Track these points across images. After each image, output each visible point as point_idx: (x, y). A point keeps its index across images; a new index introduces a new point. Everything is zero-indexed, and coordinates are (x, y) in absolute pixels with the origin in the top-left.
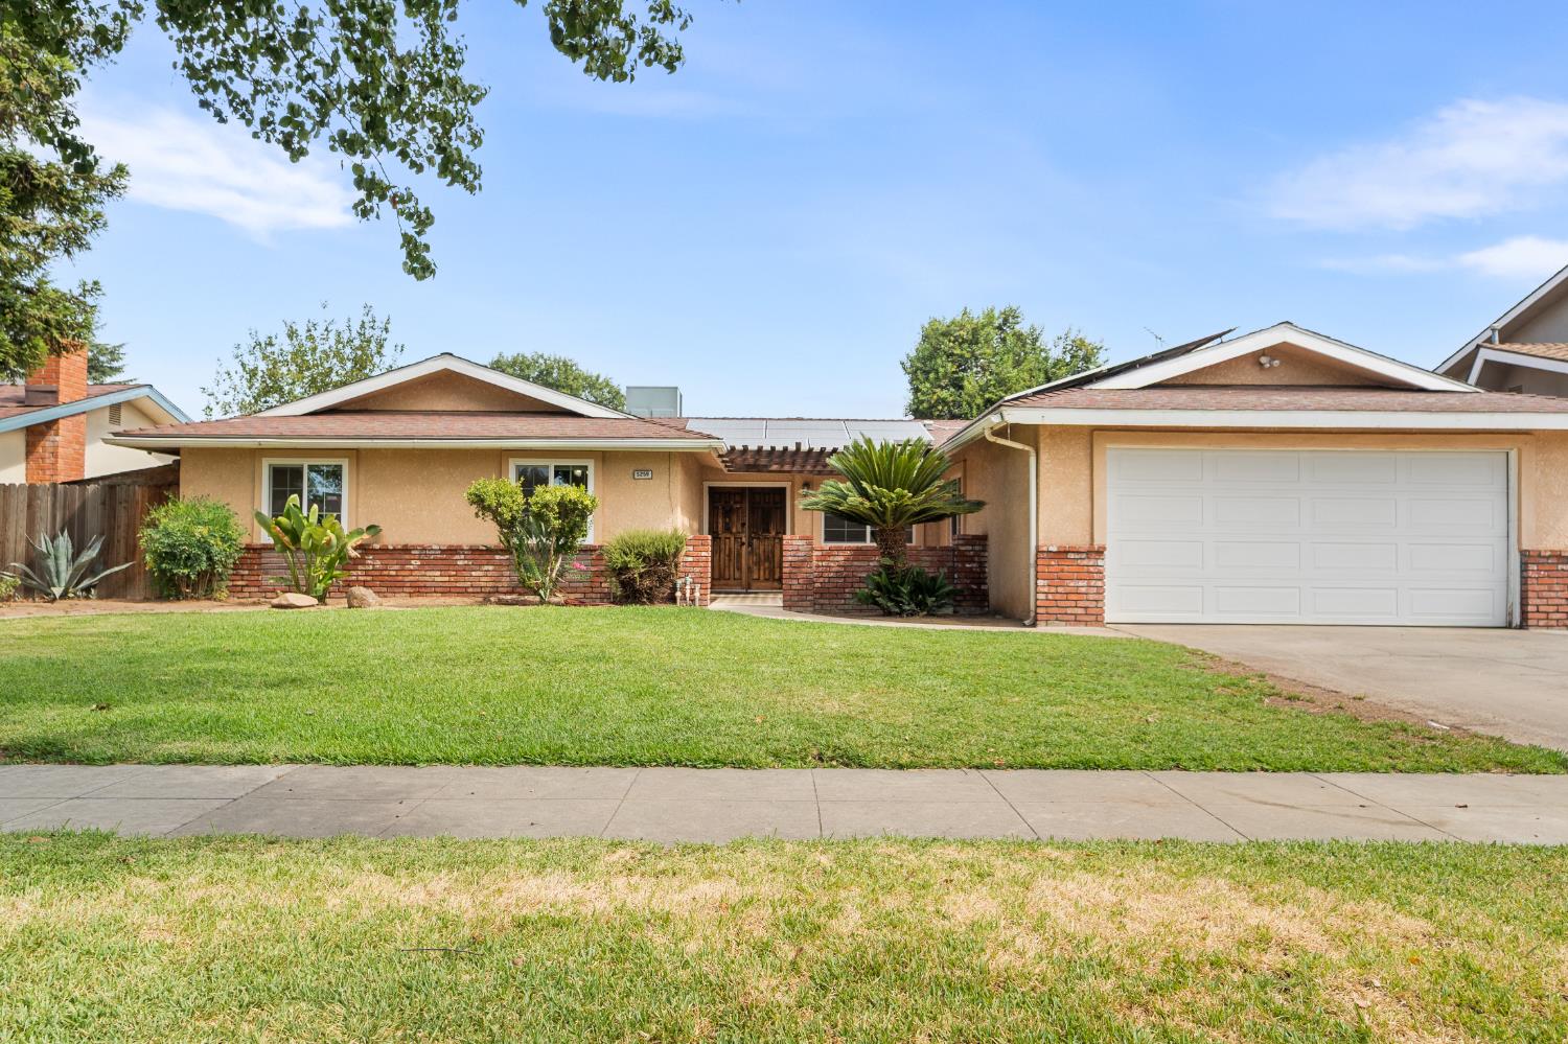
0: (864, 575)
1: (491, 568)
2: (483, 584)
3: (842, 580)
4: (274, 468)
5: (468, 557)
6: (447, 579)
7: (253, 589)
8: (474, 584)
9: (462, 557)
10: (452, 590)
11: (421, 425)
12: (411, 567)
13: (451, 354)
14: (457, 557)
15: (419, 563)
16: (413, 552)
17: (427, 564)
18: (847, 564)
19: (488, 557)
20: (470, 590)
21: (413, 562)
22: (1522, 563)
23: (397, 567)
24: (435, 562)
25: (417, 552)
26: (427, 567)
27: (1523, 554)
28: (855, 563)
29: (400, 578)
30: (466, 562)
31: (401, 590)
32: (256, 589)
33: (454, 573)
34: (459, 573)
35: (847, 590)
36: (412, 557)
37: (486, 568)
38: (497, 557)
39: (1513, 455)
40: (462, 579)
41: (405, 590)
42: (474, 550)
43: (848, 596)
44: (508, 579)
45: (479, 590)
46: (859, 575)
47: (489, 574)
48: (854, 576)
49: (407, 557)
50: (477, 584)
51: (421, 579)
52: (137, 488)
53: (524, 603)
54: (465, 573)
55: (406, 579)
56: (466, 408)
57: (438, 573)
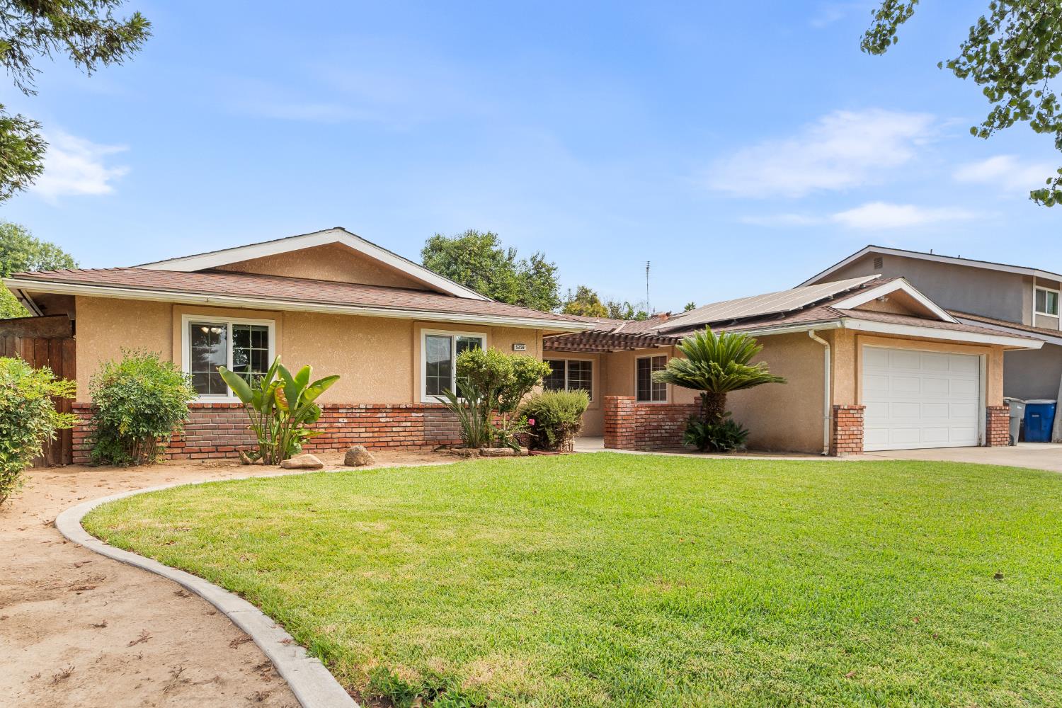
0: (655, 424)
1: (409, 424)
2: (402, 439)
3: (643, 428)
4: (193, 325)
5: (390, 415)
6: (371, 435)
7: (176, 451)
8: (395, 439)
9: (384, 415)
10: (376, 444)
11: (291, 289)
12: (340, 425)
13: (343, 229)
14: (380, 415)
15: (346, 420)
16: (340, 411)
17: (353, 421)
18: (647, 416)
19: (405, 414)
20: (391, 444)
21: (341, 420)
22: (987, 413)
23: (326, 425)
24: (360, 420)
25: (344, 411)
26: (353, 425)
27: (988, 408)
28: (651, 416)
29: (329, 435)
30: (388, 419)
31: (329, 446)
32: (179, 450)
33: (377, 429)
34: (382, 429)
35: (646, 435)
36: (340, 415)
37: (404, 424)
38: (414, 414)
39: (984, 358)
40: (384, 434)
41: (334, 446)
42: (396, 409)
43: (647, 439)
44: (422, 433)
45: (399, 444)
46: (653, 424)
47: (407, 429)
48: (650, 426)
49: (335, 415)
50: (398, 438)
51: (348, 435)
52: (17, 340)
53: (503, 455)
54: (387, 429)
55: (334, 436)
56: (339, 279)
57: (364, 430)
